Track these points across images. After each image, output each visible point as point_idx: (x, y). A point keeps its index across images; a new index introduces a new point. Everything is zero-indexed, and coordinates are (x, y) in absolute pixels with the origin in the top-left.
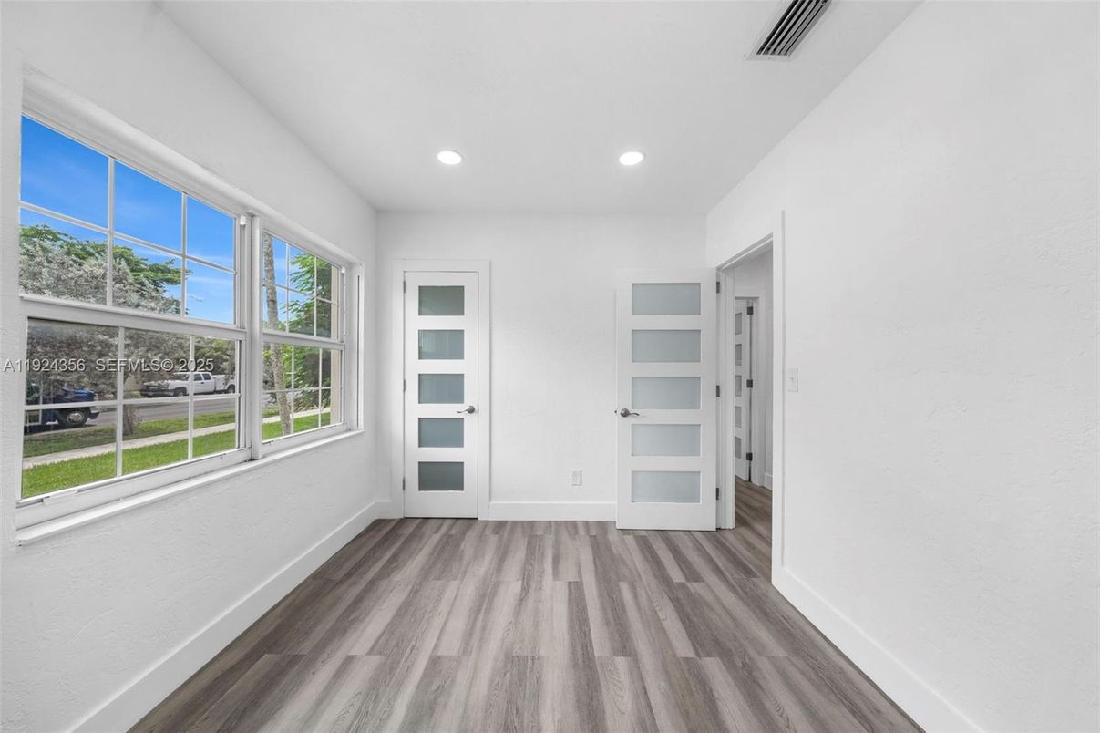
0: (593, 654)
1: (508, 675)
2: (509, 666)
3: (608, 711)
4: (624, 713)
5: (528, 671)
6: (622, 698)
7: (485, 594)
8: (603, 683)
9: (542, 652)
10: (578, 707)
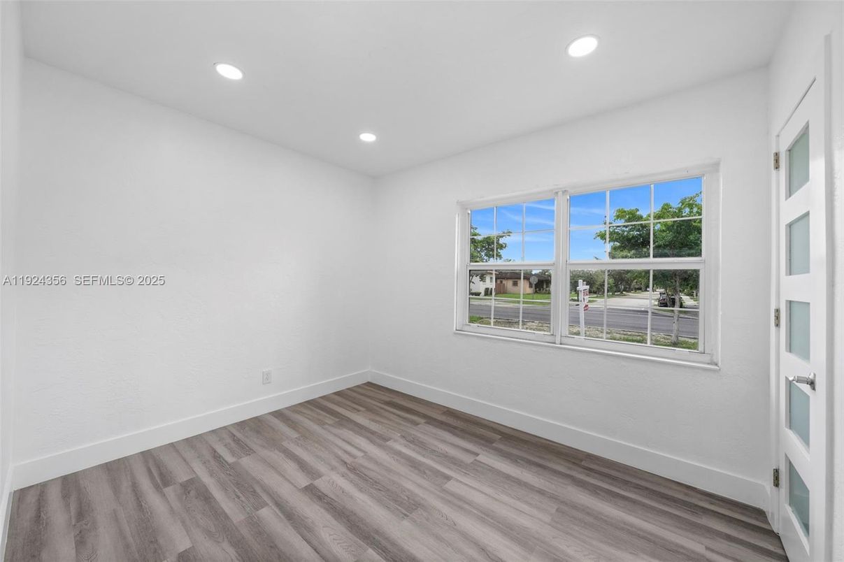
0: (374, 549)
1: (406, 498)
2: (412, 502)
3: (334, 522)
4: (324, 527)
5: (400, 508)
6: (330, 535)
7: (512, 530)
8: (350, 535)
9: (406, 523)
10: (352, 512)
